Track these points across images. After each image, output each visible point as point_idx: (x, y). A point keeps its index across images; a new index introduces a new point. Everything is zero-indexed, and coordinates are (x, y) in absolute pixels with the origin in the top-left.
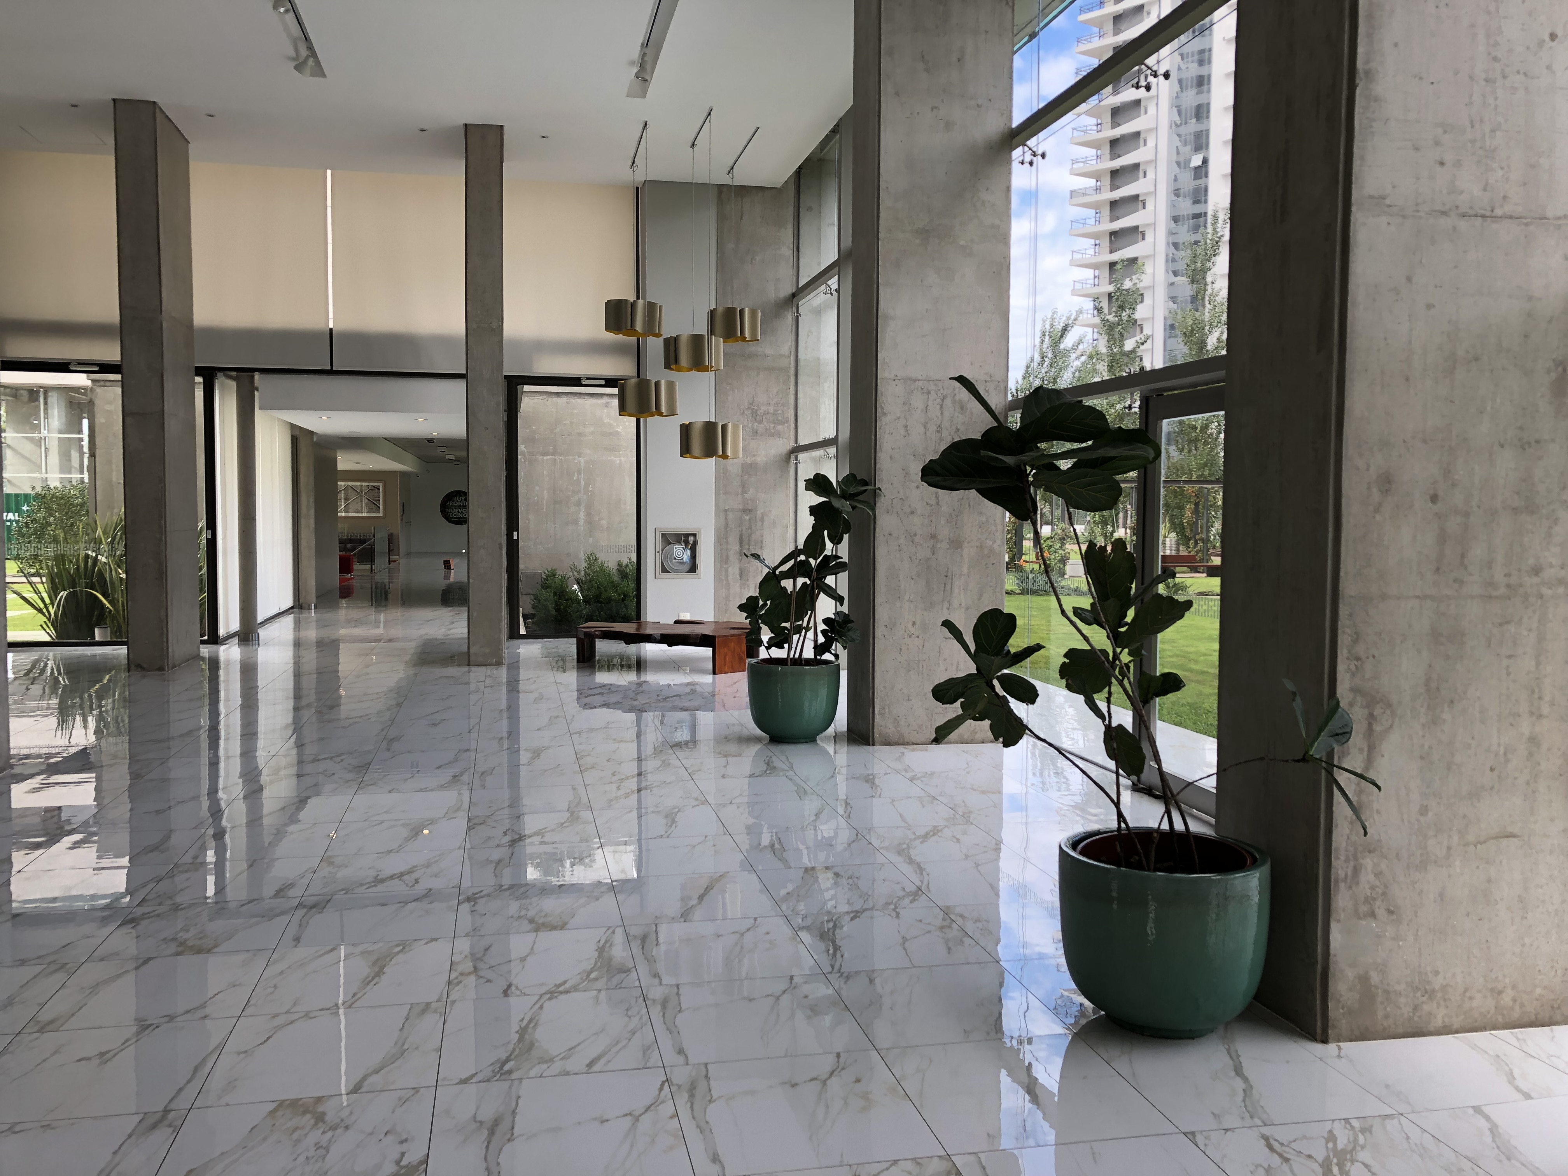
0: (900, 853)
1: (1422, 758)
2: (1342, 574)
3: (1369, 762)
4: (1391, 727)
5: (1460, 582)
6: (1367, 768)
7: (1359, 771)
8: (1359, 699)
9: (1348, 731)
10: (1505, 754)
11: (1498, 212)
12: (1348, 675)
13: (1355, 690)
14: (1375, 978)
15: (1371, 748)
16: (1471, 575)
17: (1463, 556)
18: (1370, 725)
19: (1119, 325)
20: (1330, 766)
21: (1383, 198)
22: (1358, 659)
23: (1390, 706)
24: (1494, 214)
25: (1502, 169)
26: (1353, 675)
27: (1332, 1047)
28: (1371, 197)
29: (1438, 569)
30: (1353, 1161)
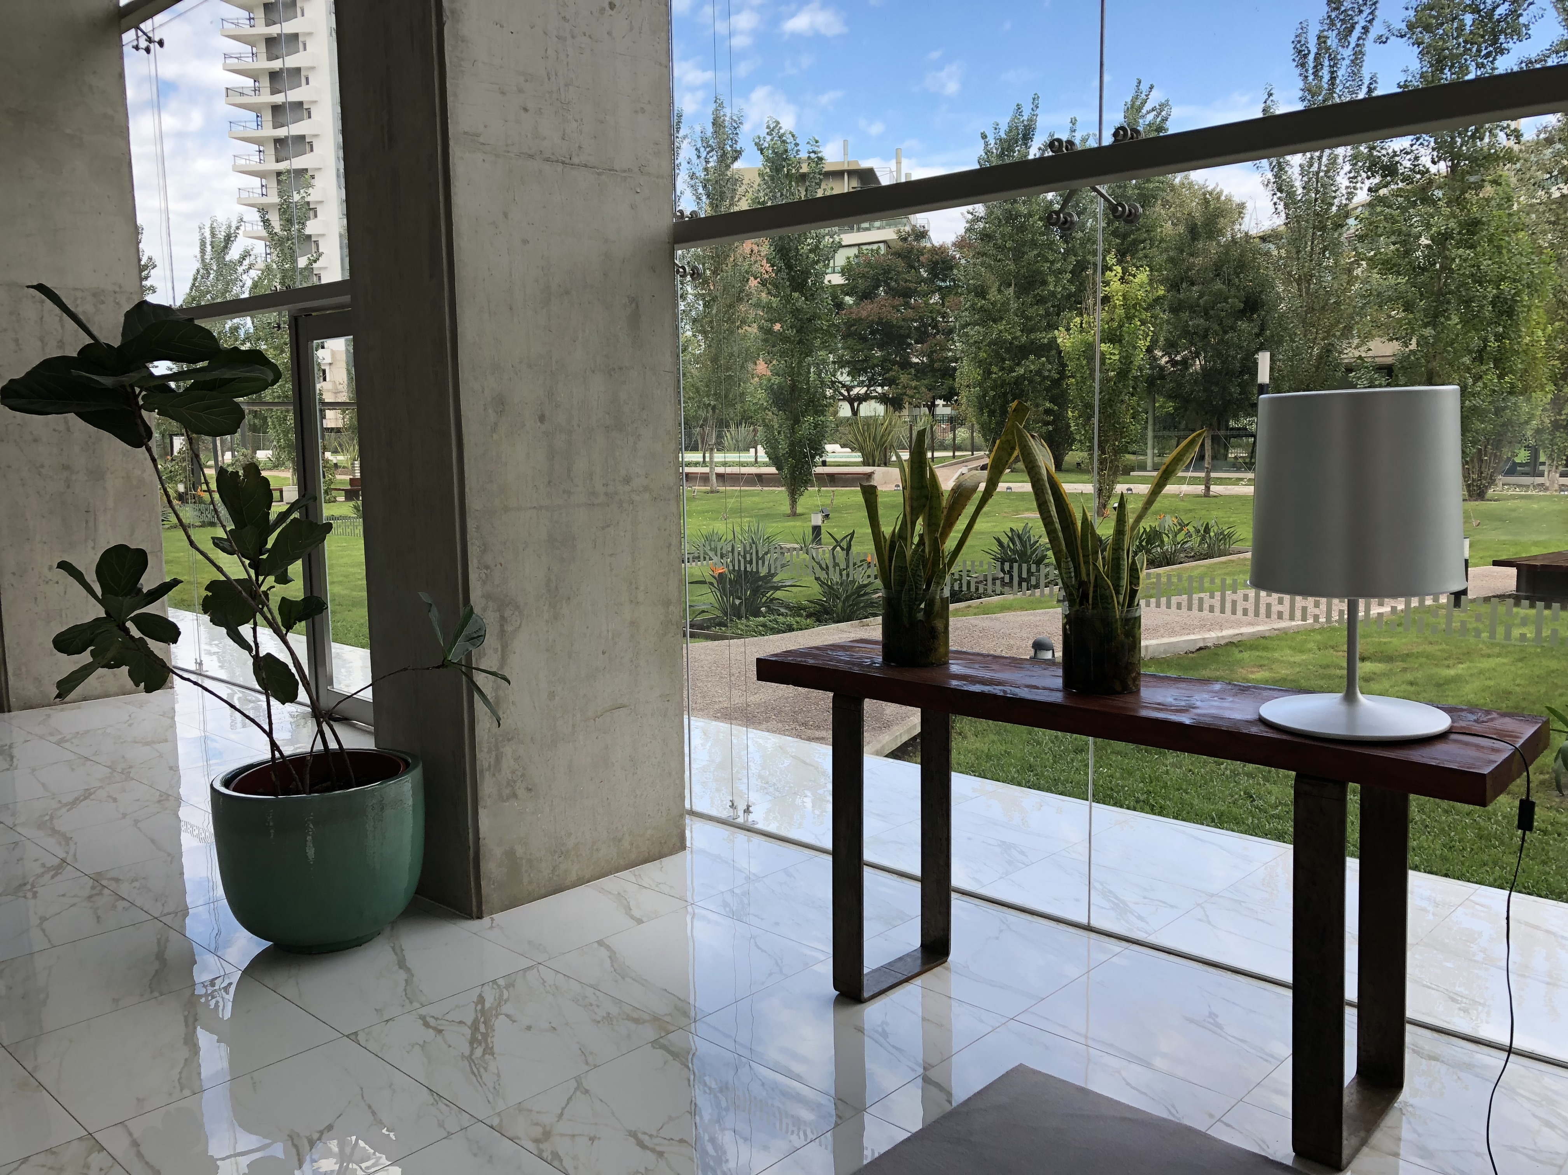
0: (40, 826)
1: (547, 650)
2: (467, 489)
3: (503, 660)
4: (520, 626)
5: (568, 493)
6: (502, 666)
7: (494, 669)
8: (490, 604)
9: (483, 633)
10: (613, 638)
11: (576, 160)
12: (479, 583)
13: (487, 596)
14: (520, 851)
15: (505, 647)
16: (577, 486)
17: (569, 470)
18: (502, 626)
19: (288, 240)
20: (468, 670)
21: (478, 135)
22: (487, 567)
23: (517, 607)
24: (571, 162)
25: (576, 121)
26: (484, 583)
27: (486, 920)
28: (465, 133)
29: (549, 482)
30: (497, 1016)
